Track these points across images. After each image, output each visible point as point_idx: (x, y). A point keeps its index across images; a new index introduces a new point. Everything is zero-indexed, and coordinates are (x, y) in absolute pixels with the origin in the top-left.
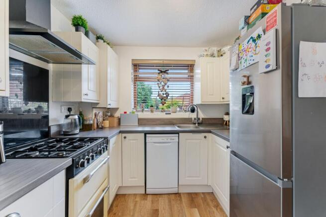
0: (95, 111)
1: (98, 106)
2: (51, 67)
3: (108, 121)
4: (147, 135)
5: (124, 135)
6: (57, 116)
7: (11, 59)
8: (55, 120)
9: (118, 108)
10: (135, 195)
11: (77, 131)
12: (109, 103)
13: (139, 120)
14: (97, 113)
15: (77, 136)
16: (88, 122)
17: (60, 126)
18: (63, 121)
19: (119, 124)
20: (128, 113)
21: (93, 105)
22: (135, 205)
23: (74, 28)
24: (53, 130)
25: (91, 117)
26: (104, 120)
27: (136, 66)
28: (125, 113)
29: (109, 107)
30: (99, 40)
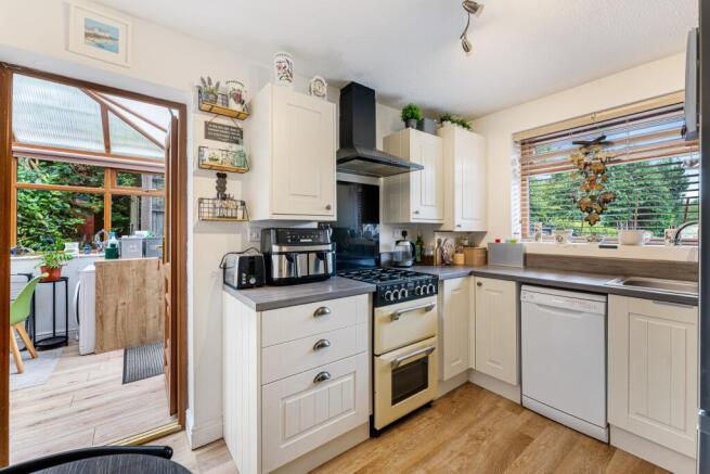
0: (437, 237)
1: (442, 229)
2: (381, 182)
3: (462, 255)
4: (524, 287)
5: (479, 279)
6: (388, 241)
7: (339, 183)
8: (387, 246)
9: (485, 233)
10: (500, 398)
11: (409, 263)
12: (456, 224)
13: (526, 256)
14: (443, 240)
15: (409, 269)
16: (427, 254)
17: (392, 254)
18: (395, 249)
19: (486, 261)
20: (503, 241)
21: (435, 228)
22: (491, 410)
23: (404, 123)
24: (384, 258)
25: (432, 246)
26: (457, 252)
27: (527, 144)
28: (498, 241)
29: (457, 229)
30: (444, 123)
